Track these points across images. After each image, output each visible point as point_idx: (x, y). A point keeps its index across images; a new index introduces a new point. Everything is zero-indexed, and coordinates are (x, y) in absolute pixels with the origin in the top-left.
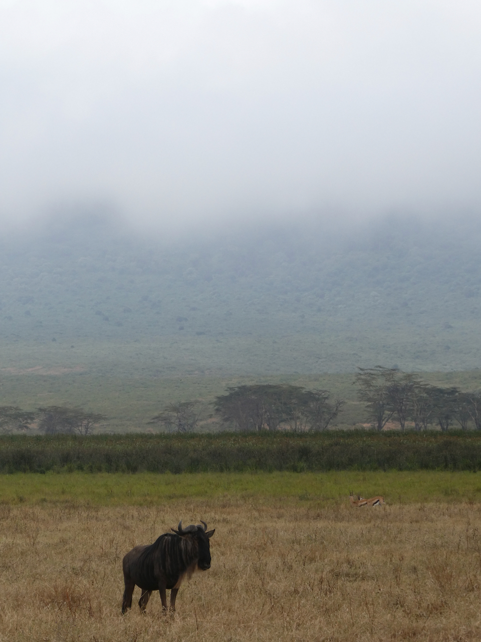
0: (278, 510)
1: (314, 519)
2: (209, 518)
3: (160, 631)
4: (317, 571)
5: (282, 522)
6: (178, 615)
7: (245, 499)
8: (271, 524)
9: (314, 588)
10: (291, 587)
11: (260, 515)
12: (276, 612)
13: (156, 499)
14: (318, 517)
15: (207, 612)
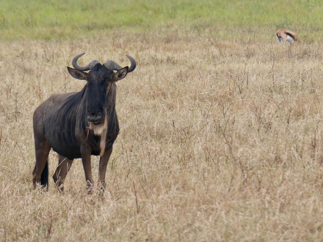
0: (247, 46)
1: (299, 58)
2: (147, 57)
3: (83, 215)
4: (306, 130)
5: (253, 63)
6: (109, 193)
7: (198, 30)
8: (237, 66)
9: (304, 156)
10: (271, 154)
11: (221, 53)
12: (250, 188)
13: (68, 30)
14: (305, 55)
15: (152, 188)
